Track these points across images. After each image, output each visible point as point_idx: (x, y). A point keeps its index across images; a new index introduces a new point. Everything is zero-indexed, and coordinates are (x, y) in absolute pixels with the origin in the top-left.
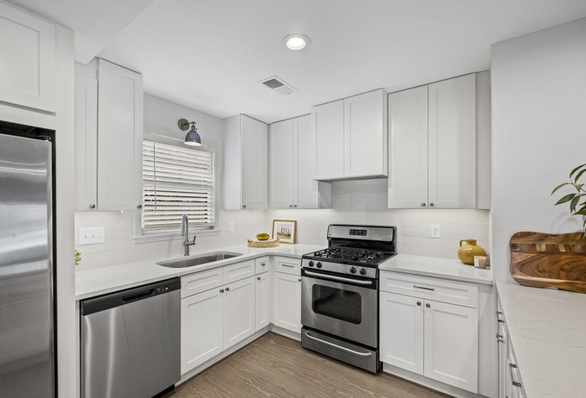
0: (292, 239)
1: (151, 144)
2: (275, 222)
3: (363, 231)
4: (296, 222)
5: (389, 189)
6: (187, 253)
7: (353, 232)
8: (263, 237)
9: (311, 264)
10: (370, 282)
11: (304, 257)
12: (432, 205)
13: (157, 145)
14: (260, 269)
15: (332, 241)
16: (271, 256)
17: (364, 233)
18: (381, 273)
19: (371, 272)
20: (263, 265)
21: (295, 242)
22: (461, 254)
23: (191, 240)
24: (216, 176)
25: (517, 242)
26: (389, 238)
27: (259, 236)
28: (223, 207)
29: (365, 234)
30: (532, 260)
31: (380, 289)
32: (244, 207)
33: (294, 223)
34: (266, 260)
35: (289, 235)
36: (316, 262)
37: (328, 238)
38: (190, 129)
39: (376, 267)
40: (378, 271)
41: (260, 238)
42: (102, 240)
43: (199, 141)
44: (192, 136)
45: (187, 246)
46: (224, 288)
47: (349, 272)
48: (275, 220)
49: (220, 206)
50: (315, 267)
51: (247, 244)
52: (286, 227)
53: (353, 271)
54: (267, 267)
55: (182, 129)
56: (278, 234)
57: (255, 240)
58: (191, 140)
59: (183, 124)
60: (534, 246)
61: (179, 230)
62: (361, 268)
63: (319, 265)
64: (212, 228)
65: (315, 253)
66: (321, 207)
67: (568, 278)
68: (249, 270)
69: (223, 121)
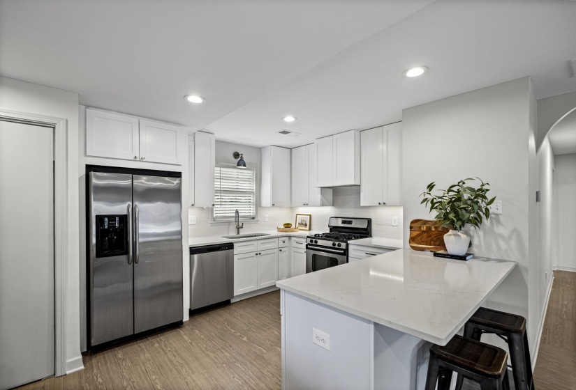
0: (307, 228)
1: (218, 169)
2: (298, 216)
3: (350, 221)
4: (310, 215)
5: (361, 194)
6: (238, 233)
7: (344, 222)
8: (288, 226)
9: (311, 241)
10: (342, 251)
11: (308, 237)
12: (384, 204)
13: (222, 169)
14: (281, 244)
15: (333, 228)
16: (290, 237)
17: (350, 223)
18: (350, 246)
19: (343, 245)
20: (284, 242)
21: (310, 229)
23: (240, 225)
24: (256, 186)
25: (413, 225)
26: (365, 226)
27: (285, 224)
28: (260, 206)
29: (352, 224)
30: (418, 235)
31: (349, 255)
32: (273, 205)
33: (309, 217)
34: (286, 239)
35: (306, 225)
36: (314, 240)
37: (329, 226)
38: (240, 158)
39: (346, 242)
40: (347, 245)
41: (285, 226)
42: (195, 223)
43: (245, 165)
44: (241, 163)
45: (238, 228)
46: (258, 253)
47: (332, 246)
49: (258, 205)
50: (314, 243)
51: (277, 230)
52: (304, 219)
53: (334, 244)
54: (286, 244)
55: (235, 158)
56: (299, 224)
57: (282, 227)
58: (240, 165)
59: (236, 155)
60: (420, 227)
61: (233, 219)
62: (338, 243)
63: (316, 242)
64: (253, 218)
65: (315, 235)
66: (323, 205)
67: (434, 245)
68: (274, 244)
69: (260, 150)
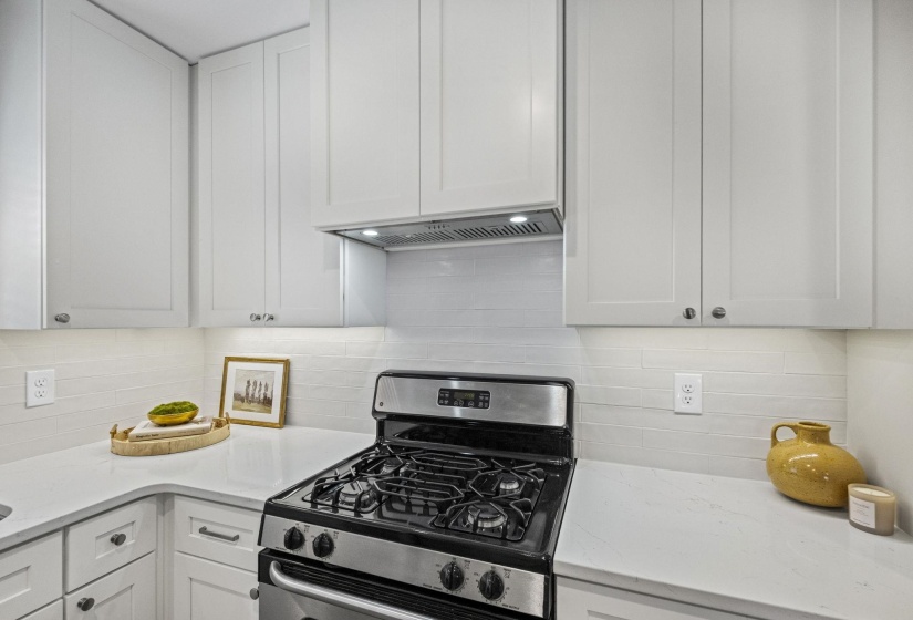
0: (276, 414)
2: (230, 364)
3: (477, 393)
4: (287, 363)
7: (449, 397)
8: (172, 414)
9: (294, 539)
15: (385, 421)
16: (163, 498)
17: (479, 399)
21: (285, 420)
22: (776, 470)
26: (558, 418)
27: (155, 413)
29: (486, 404)
32: (62, 320)
33: (280, 367)
35: (268, 402)
36: (312, 532)
37: (375, 412)
39: (541, 564)
41: (159, 419)
47: (436, 584)
48: (228, 359)
50: (307, 551)
52: (260, 378)
53: (454, 578)
54: (129, 549)
56: (237, 397)
57: (144, 426)
62: (486, 567)
63: (324, 546)
